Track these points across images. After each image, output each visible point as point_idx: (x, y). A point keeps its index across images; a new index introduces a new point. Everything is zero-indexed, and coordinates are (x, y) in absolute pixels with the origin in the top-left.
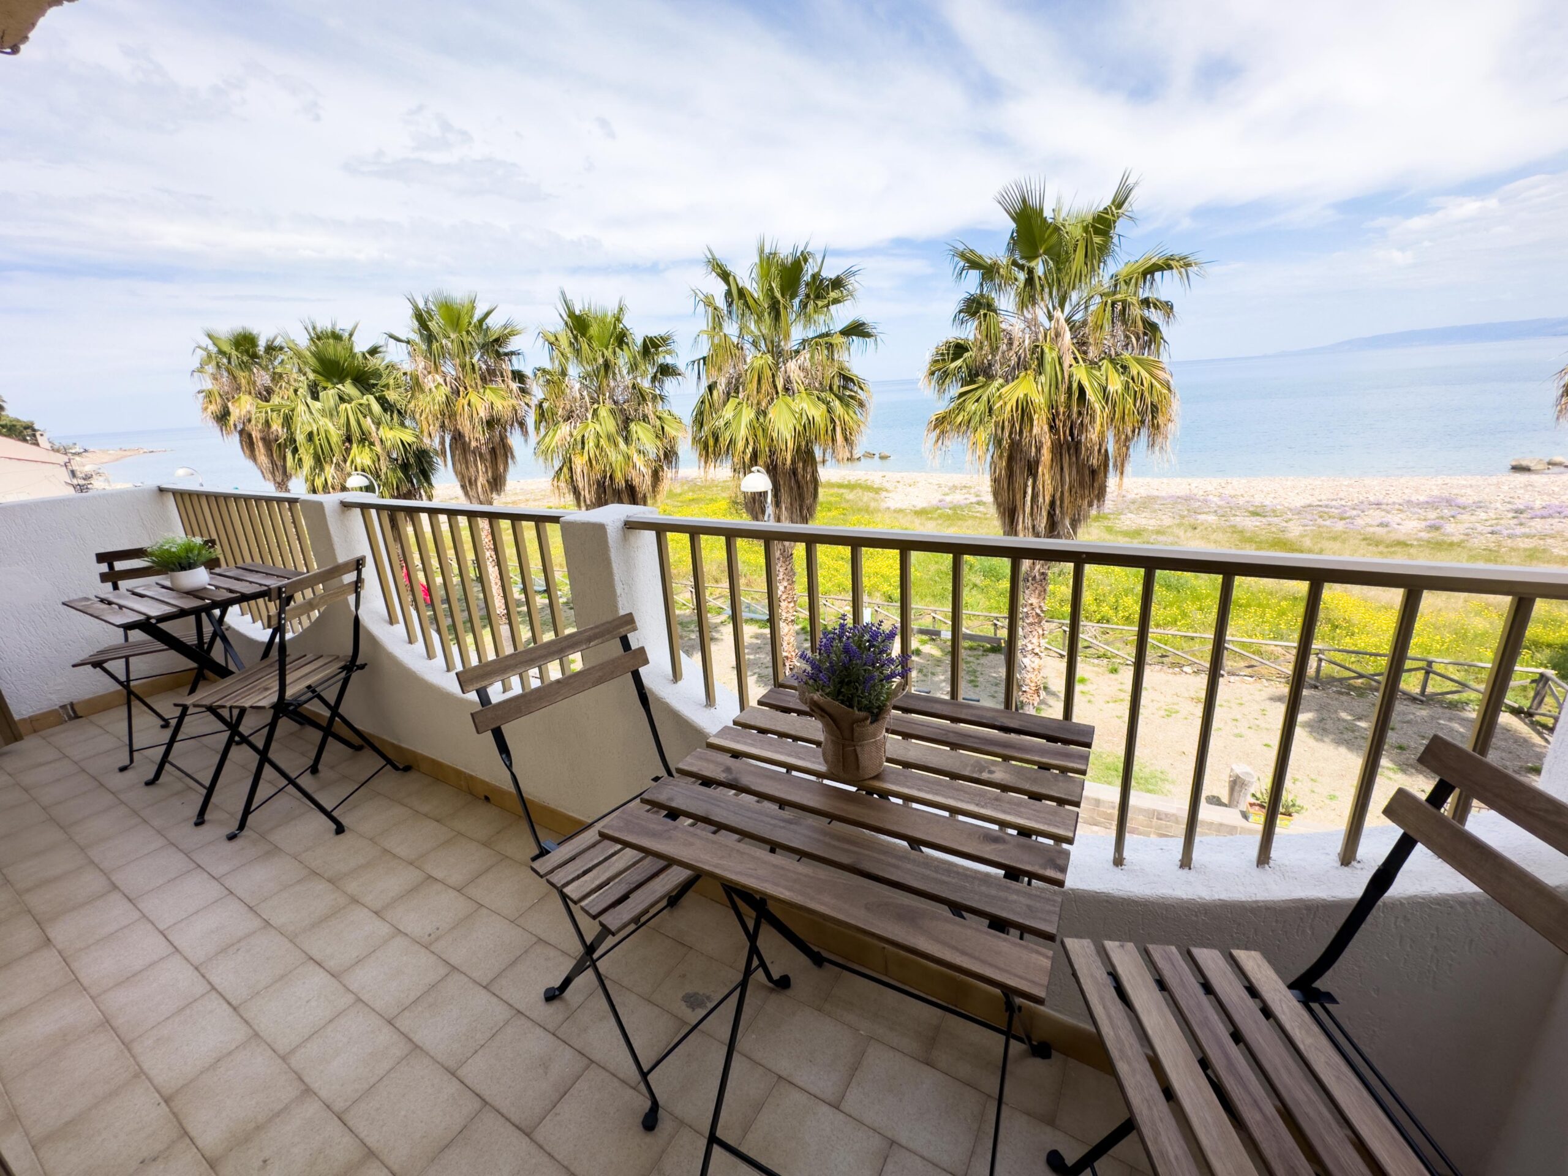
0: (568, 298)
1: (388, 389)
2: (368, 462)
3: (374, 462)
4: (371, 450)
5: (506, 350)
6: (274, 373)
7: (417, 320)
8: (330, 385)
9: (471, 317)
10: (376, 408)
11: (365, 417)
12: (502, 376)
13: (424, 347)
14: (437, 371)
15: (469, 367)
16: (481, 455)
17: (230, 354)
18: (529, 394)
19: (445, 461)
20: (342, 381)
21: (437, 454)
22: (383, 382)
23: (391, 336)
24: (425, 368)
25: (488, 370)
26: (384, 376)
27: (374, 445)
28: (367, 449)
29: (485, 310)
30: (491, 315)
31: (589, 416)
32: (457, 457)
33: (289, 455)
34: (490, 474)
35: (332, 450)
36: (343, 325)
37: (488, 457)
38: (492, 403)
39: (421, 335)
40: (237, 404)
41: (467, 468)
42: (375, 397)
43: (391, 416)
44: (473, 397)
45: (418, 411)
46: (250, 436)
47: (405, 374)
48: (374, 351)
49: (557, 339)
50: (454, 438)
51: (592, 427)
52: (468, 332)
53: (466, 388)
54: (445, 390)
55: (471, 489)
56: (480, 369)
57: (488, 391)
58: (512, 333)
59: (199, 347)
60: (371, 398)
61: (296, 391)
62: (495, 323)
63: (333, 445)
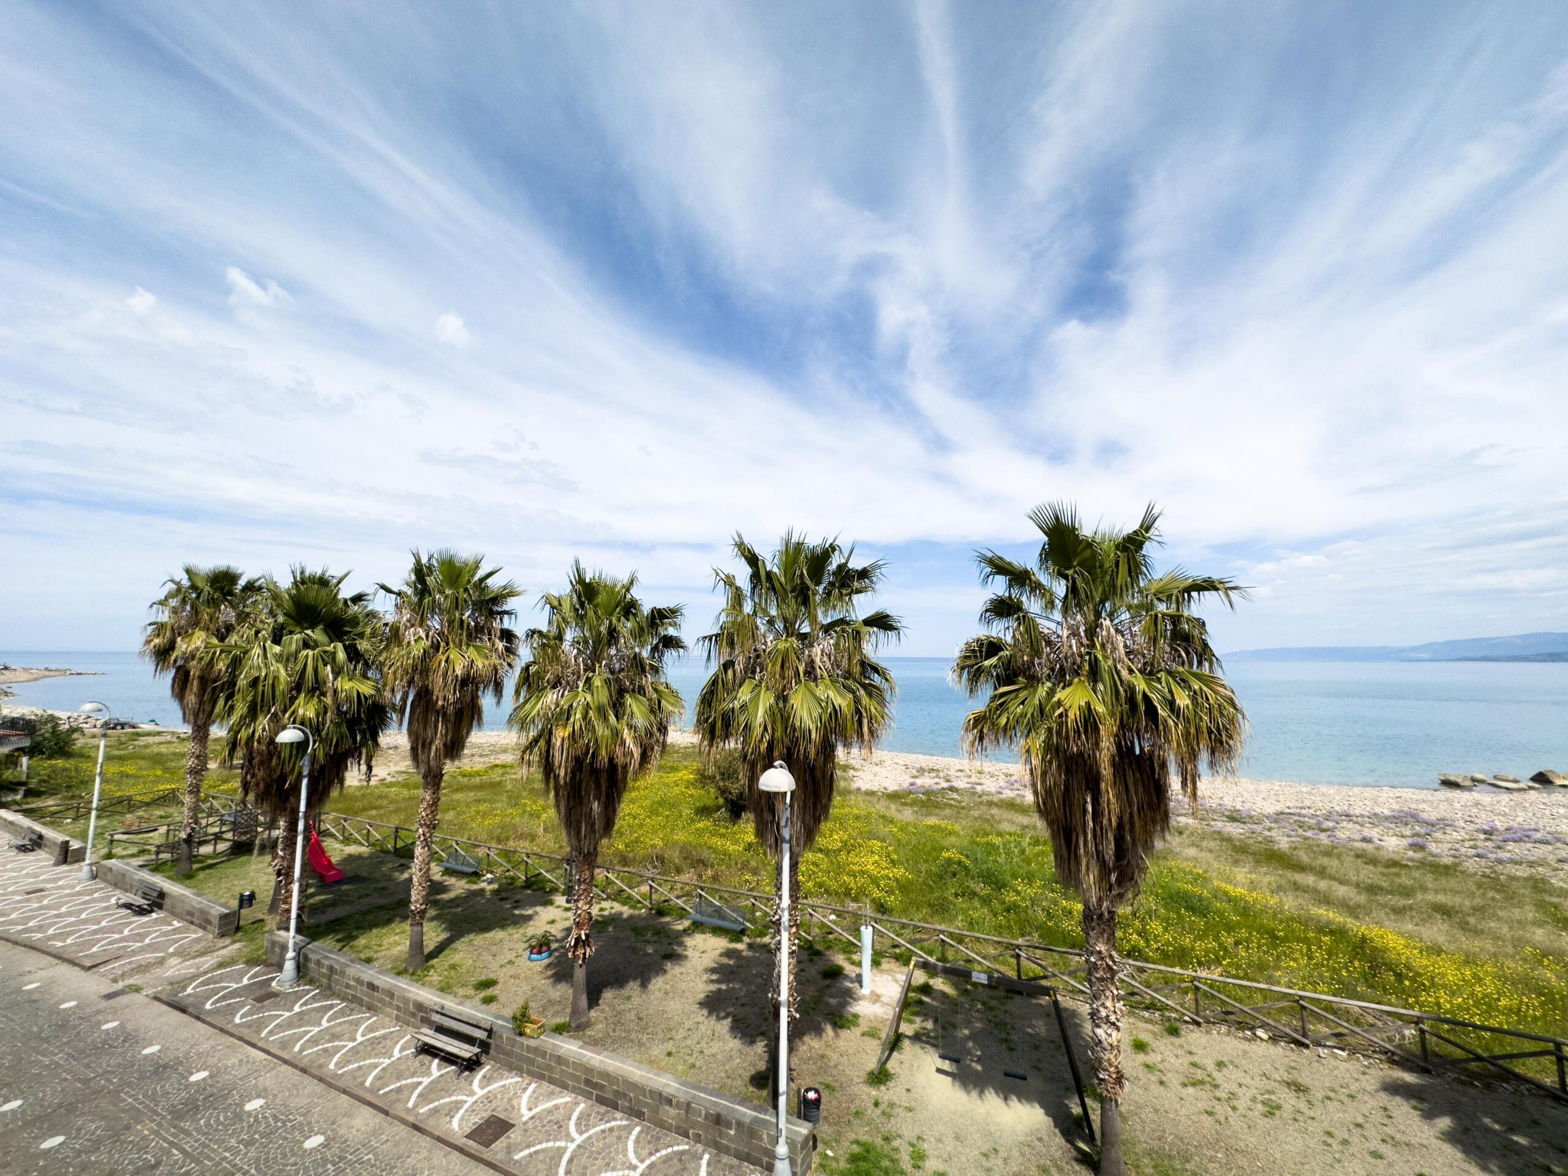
0: (582, 566)
1: (362, 638)
2: (311, 713)
3: (318, 715)
4: (320, 701)
5: (499, 609)
6: (243, 612)
7: (416, 574)
8: (298, 630)
9: (473, 576)
10: (341, 655)
11: (325, 665)
12: (490, 634)
13: (415, 599)
14: (421, 625)
15: (456, 624)
16: (445, 715)
17: (202, 590)
18: (514, 654)
19: (401, 720)
20: (312, 627)
21: (395, 710)
22: (359, 629)
23: (383, 587)
24: (409, 621)
25: (476, 626)
26: (362, 624)
27: (325, 696)
28: (316, 700)
29: (488, 571)
30: (493, 577)
31: (581, 684)
32: (416, 715)
33: (221, 702)
34: (449, 737)
35: (274, 698)
36: (334, 572)
37: (452, 718)
38: (473, 661)
39: (416, 588)
40: (187, 640)
41: (425, 728)
42: (344, 646)
43: (355, 666)
44: (454, 654)
45: (388, 663)
46: (187, 673)
47: (386, 625)
48: (358, 599)
49: (560, 604)
50: (418, 696)
51: (584, 697)
52: (466, 590)
53: (447, 644)
54: (425, 643)
55: (423, 752)
56: (469, 624)
57: (471, 648)
58: (512, 594)
59: (172, 581)
60: (340, 645)
61: (257, 633)
62: (495, 583)
63: (277, 693)
